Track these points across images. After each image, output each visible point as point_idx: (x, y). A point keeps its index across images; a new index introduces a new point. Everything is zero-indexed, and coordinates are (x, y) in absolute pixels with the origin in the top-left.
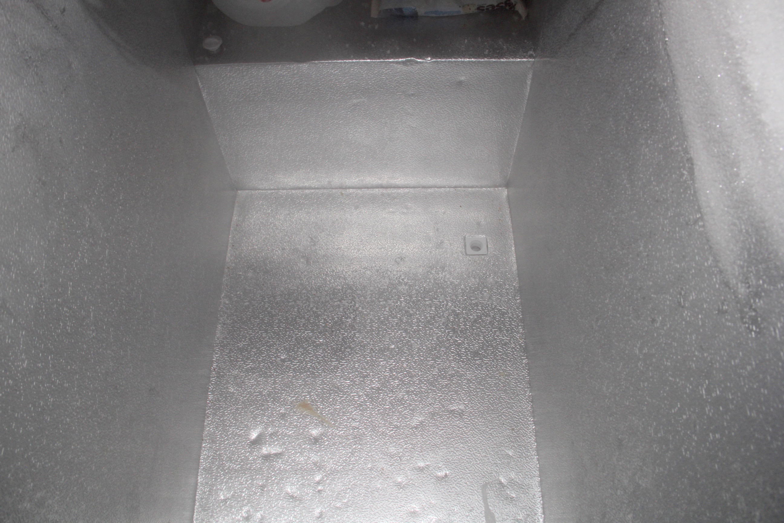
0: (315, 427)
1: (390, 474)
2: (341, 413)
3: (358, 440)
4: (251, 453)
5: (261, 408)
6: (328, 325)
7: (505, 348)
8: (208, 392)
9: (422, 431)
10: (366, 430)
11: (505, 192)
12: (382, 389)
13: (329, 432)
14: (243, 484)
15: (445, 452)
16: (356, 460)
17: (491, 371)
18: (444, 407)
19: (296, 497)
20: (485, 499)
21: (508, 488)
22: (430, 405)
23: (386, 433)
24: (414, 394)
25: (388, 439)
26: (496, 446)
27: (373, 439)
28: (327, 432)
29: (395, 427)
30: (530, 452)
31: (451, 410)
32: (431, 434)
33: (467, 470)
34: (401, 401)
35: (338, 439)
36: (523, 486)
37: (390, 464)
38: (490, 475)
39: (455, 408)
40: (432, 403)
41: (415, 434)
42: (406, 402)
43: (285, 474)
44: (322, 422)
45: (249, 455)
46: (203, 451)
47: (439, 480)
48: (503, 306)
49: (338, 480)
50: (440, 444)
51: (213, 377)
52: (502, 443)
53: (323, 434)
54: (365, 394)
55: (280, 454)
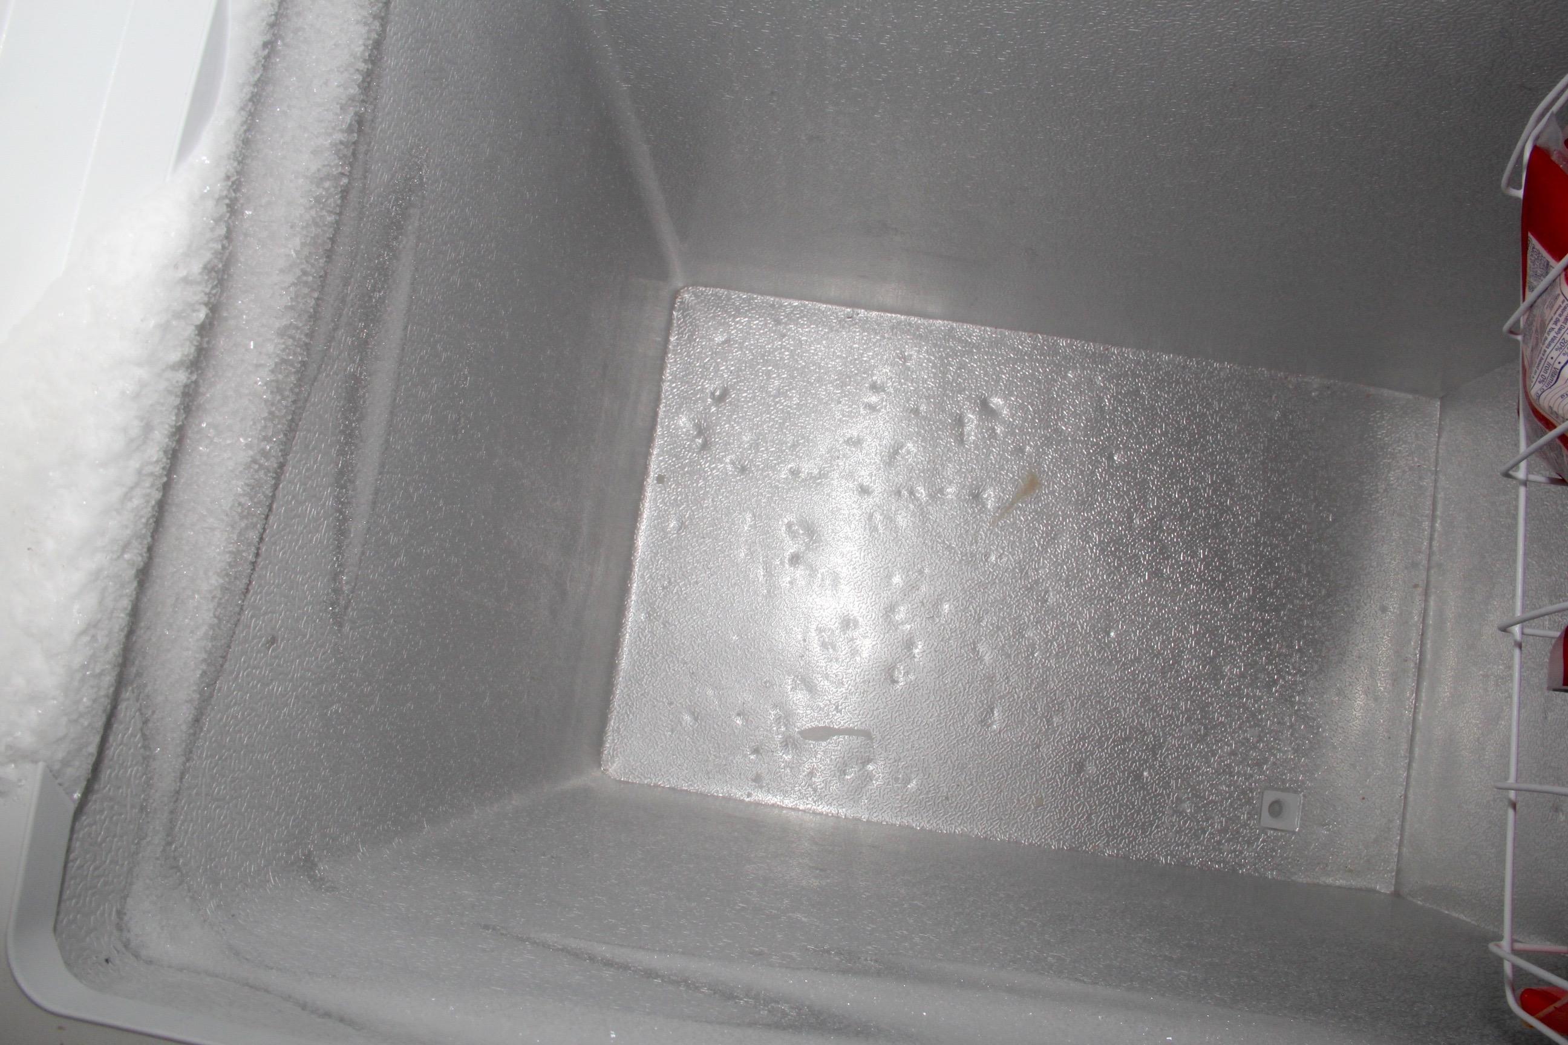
0: (996, 495)
1: (910, 599)
2: (1014, 538)
3: (967, 559)
4: (969, 398)
5: (1036, 418)
6: (1164, 535)
7: (1082, 817)
8: (1071, 338)
9: (967, 657)
10: (983, 572)
11: (1384, 888)
12: (1044, 607)
13: (986, 517)
14: (923, 384)
15: (929, 686)
16: (938, 552)
17: (1048, 786)
18: (1000, 698)
19: (895, 458)
20: (849, 732)
21: (860, 770)
22: (1007, 678)
23: (972, 602)
24: (1028, 656)
25: (962, 605)
26: (925, 766)
27: (967, 581)
28: (986, 514)
29: (979, 618)
30: (907, 816)
31: (993, 708)
32: (960, 670)
33: (897, 714)
34: (1019, 633)
35: (973, 528)
36: (859, 794)
37: (925, 601)
38: (884, 746)
39: (996, 714)
40: (1009, 681)
41: (964, 646)
42: (1016, 640)
43: (930, 445)
44: (1006, 509)
45: (966, 395)
46: (979, 329)
47: (889, 669)
48: (1158, 832)
49: (912, 521)
50: (943, 682)
51: (1094, 346)
52: (929, 777)
53: (983, 507)
54: (1039, 579)
55: (962, 440)
